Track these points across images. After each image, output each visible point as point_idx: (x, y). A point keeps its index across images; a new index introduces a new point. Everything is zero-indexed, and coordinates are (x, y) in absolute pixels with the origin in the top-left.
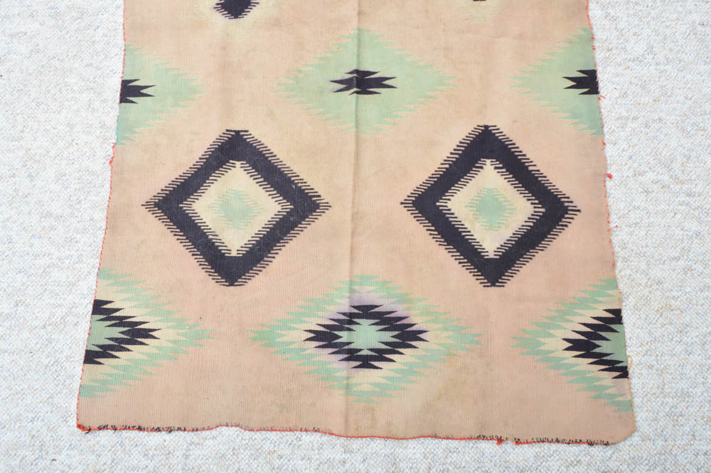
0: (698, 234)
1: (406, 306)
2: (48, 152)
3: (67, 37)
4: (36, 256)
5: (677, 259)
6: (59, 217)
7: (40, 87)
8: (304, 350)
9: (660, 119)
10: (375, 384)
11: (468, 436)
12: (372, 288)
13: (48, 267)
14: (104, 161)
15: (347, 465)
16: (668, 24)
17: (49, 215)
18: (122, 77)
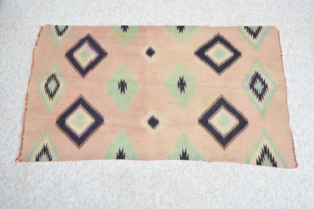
0: (223, 8)
1: (249, 76)
2: (207, 185)
3: (162, 181)
4: (244, 186)
5: (229, 13)
6: (230, 179)
7: (182, 190)
8: (264, 102)
9: (191, 13)
10: (272, 84)
11: (282, 62)
12: (245, 85)
13: (247, 181)
14: (209, 164)
15: (294, 92)
16: (162, 8)
17: (229, 183)
18: (179, 160)
